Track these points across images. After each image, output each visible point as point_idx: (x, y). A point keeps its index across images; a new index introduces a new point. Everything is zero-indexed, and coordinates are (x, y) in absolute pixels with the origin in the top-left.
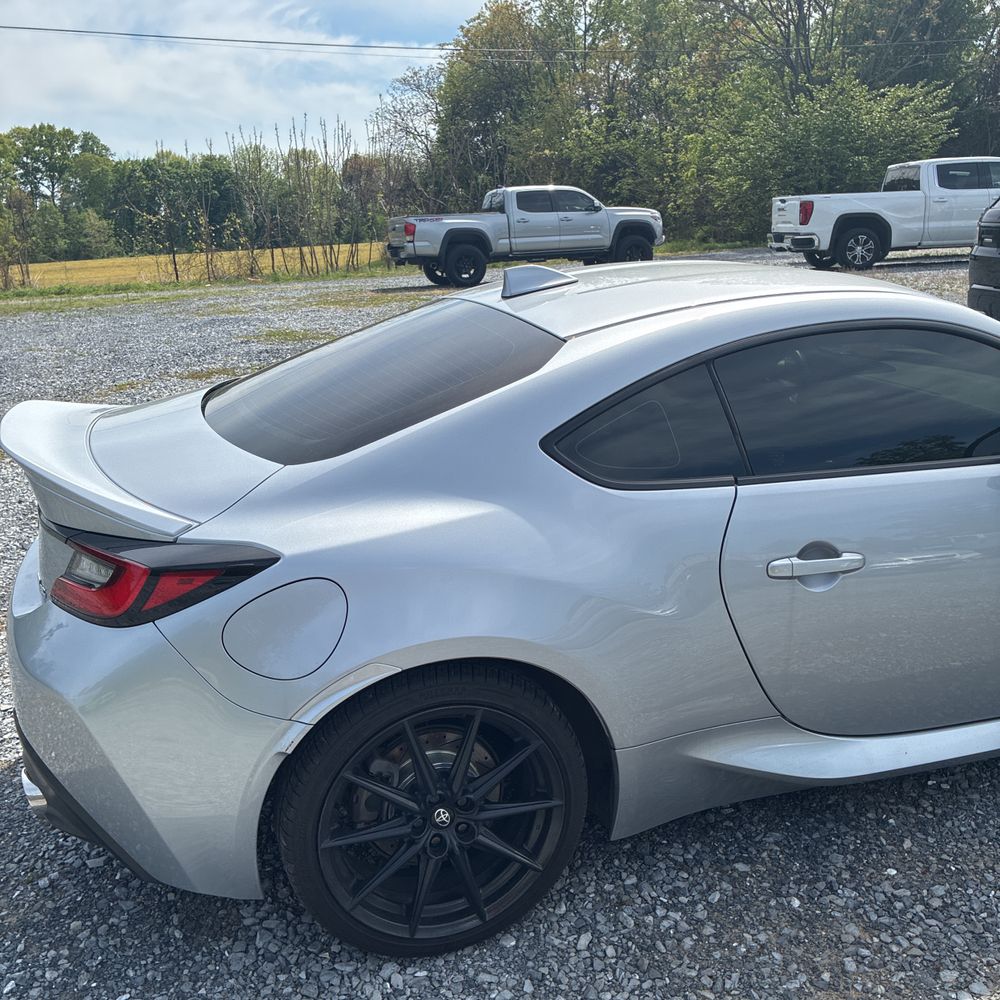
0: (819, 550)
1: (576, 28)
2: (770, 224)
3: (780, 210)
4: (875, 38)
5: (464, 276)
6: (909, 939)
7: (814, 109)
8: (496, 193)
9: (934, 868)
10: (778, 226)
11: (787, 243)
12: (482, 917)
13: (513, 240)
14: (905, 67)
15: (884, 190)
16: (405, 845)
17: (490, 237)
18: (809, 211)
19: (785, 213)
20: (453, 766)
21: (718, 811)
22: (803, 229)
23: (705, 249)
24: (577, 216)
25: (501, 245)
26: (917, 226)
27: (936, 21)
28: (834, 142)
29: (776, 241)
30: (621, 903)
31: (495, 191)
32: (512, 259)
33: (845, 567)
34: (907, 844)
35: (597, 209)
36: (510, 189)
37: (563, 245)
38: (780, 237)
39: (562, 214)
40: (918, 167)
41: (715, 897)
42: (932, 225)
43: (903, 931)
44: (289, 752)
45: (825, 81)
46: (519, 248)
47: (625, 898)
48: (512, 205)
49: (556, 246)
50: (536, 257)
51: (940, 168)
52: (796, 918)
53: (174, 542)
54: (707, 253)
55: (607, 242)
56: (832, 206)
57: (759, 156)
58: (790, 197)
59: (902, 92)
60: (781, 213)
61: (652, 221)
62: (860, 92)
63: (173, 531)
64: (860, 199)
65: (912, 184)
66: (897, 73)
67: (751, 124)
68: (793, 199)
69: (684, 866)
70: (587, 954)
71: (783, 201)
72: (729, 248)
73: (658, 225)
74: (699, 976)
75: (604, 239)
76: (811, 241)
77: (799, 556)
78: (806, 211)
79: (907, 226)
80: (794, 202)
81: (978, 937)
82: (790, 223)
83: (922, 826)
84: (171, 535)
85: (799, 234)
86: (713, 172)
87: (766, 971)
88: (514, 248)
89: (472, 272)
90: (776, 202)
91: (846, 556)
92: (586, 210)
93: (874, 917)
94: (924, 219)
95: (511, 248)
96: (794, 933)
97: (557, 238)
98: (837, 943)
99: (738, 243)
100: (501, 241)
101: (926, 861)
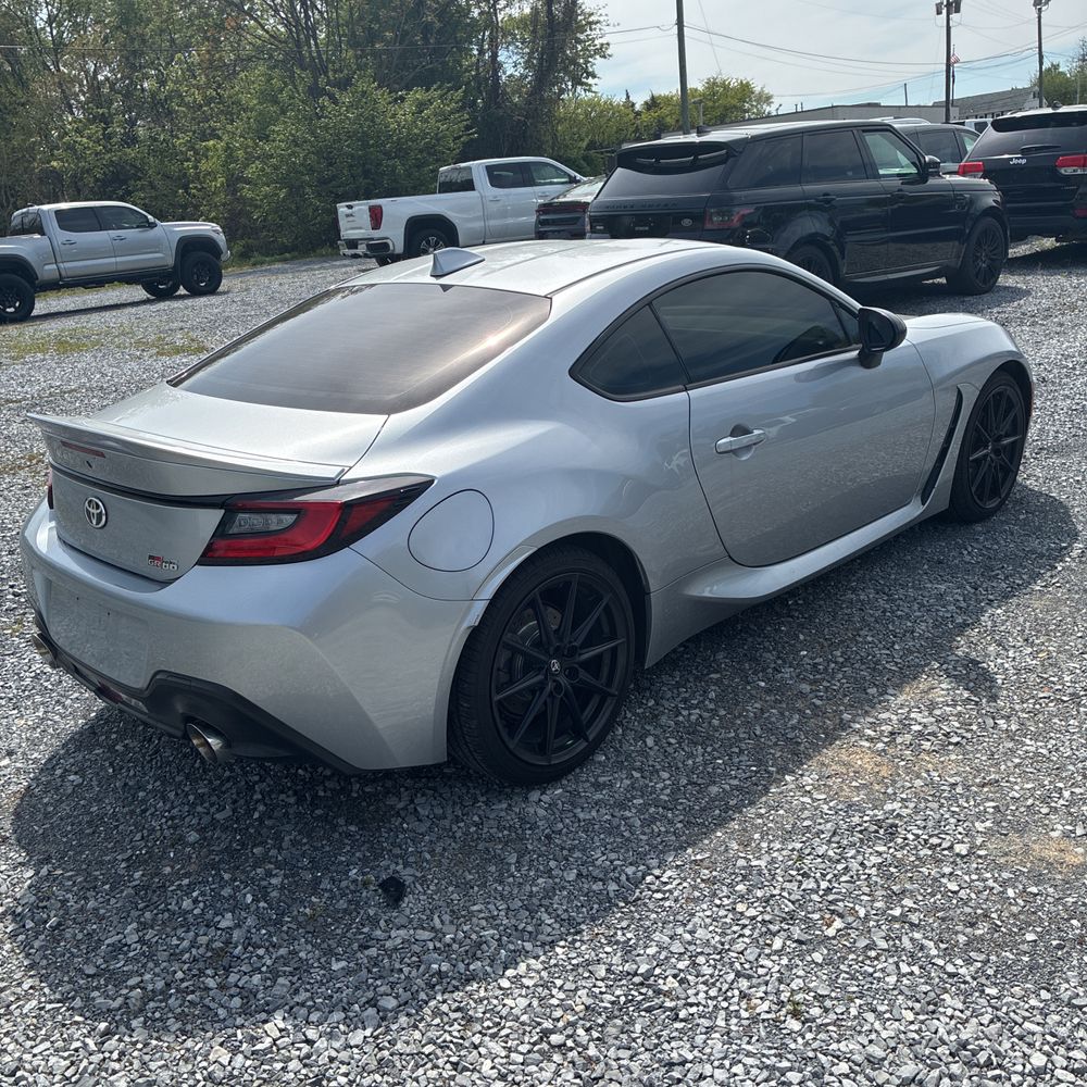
0: (739, 430)
1: (37, 18)
2: (339, 231)
3: (347, 216)
4: (383, 39)
5: (8, 310)
6: (839, 681)
7: (341, 111)
8: (27, 212)
9: (825, 644)
10: (347, 232)
11: (362, 249)
12: (587, 740)
13: (61, 265)
14: (417, 70)
15: (440, 192)
16: (538, 693)
17: (33, 264)
18: (379, 215)
19: (353, 219)
20: (540, 632)
21: (674, 651)
22: (376, 234)
23: (254, 265)
24: (131, 234)
25: (48, 271)
26: (479, 225)
27: (438, 25)
28: (365, 146)
29: (349, 248)
30: (656, 716)
31: (25, 210)
32: (63, 286)
33: (754, 440)
34: (802, 637)
35: (152, 226)
36: (45, 207)
37: (120, 268)
38: (353, 244)
39: (113, 233)
40: (469, 168)
41: (712, 695)
42: (492, 223)
43: (833, 678)
44: (477, 624)
45: (344, 84)
46: (70, 273)
47: (656, 712)
48: (52, 225)
49: (113, 268)
50: (92, 283)
51: (489, 169)
52: (768, 691)
53: (338, 483)
54: (259, 268)
55: (170, 261)
56: (401, 209)
57: (294, 163)
58: (357, 202)
59: (418, 94)
60: (351, 219)
61: (214, 235)
62: (382, 96)
63: (333, 476)
64: (422, 201)
65: (468, 185)
66: (411, 76)
67: (277, 129)
68: (361, 205)
69: (678, 685)
70: (657, 748)
71: (350, 207)
72: (279, 261)
73: (221, 239)
74: (737, 735)
75: (166, 257)
76: (386, 245)
77: (732, 435)
78: (376, 216)
79: (470, 225)
80: (362, 207)
81: (874, 669)
82: (361, 228)
83: (801, 625)
84: (332, 479)
85: (372, 239)
86: (248, 181)
87: (773, 719)
88: (63, 273)
89: (17, 304)
90: (342, 208)
91: (756, 432)
92: (138, 227)
93: (811, 677)
94: (485, 218)
95: (60, 274)
96: (773, 698)
97: (113, 260)
98: (802, 695)
99: (287, 255)
100: (47, 267)
101: (819, 643)
